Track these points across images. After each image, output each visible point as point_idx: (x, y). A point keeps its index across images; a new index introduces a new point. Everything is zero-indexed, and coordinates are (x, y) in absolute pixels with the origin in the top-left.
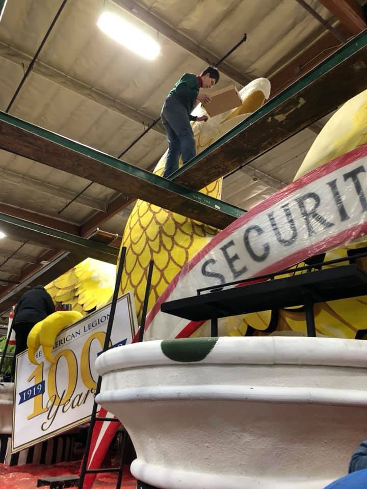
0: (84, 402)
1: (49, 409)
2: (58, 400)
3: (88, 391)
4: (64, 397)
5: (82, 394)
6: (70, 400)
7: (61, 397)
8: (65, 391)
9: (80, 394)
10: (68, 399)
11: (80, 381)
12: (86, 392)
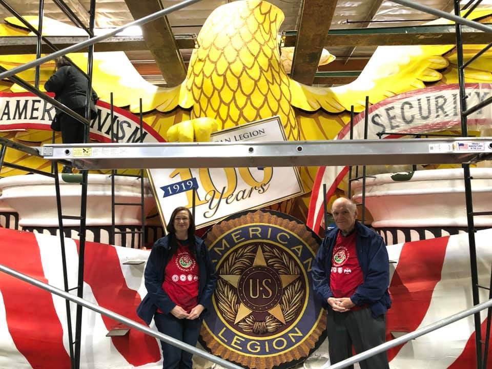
0: (249, 196)
1: (210, 201)
2: (218, 195)
3: (252, 188)
4: (225, 192)
5: (245, 190)
6: (232, 195)
7: (221, 192)
8: (224, 188)
9: (243, 190)
10: (231, 193)
11: (240, 180)
12: (250, 189)
